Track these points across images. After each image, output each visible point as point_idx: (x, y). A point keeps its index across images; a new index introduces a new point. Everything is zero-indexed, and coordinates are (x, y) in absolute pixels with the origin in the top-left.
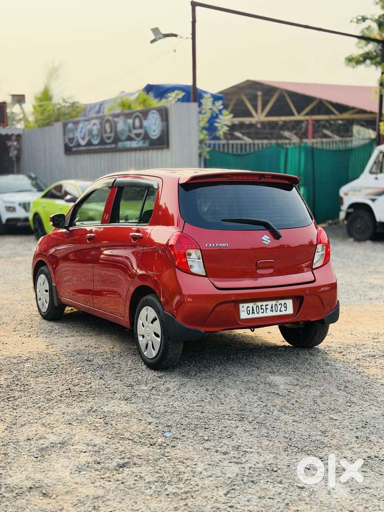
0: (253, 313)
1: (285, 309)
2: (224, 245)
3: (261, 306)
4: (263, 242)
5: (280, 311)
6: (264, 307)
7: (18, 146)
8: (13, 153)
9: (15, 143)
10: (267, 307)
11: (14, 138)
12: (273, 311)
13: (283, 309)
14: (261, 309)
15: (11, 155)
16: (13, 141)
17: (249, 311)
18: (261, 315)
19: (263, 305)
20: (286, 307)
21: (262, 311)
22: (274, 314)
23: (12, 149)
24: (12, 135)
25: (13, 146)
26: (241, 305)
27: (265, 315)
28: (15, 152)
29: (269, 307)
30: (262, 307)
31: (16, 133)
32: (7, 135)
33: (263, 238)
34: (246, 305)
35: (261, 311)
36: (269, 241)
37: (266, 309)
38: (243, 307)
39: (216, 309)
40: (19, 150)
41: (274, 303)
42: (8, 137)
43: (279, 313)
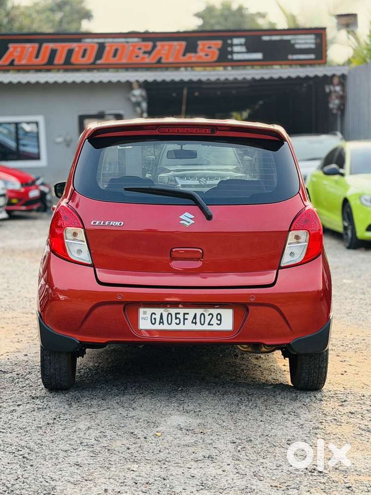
0: (161, 322)
1: (219, 322)
2: (118, 223)
3: (176, 314)
4: (182, 222)
5: (209, 324)
6: (181, 316)
7: (341, 93)
8: (334, 103)
9: (338, 88)
10: (186, 316)
11: (336, 80)
12: (196, 323)
13: (214, 321)
14: (176, 318)
15: (331, 106)
16: (334, 85)
17: (155, 319)
18: (174, 327)
19: (179, 314)
20: (220, 320)
21: (178, 321)
22: (198, 327)
23: (333, 96)
24: (334, 75)
25: (335, 91)
26: (141, 310)
27: (181, 327)
28: (337, 102)
29: (190, 317)
30: (178, 316)
31: (339, 73)
32: (325, 76)
33: (182, 217)
34: (150, 311)
35: (174, 321)
36: (192, 222)
37: (184, 319)
38: (145, 313)
39: (96, 311)
40: (343, 98)
41: (199, 311)
42: (327, 80)
43: (206, 327)
